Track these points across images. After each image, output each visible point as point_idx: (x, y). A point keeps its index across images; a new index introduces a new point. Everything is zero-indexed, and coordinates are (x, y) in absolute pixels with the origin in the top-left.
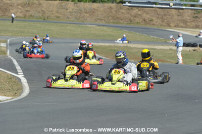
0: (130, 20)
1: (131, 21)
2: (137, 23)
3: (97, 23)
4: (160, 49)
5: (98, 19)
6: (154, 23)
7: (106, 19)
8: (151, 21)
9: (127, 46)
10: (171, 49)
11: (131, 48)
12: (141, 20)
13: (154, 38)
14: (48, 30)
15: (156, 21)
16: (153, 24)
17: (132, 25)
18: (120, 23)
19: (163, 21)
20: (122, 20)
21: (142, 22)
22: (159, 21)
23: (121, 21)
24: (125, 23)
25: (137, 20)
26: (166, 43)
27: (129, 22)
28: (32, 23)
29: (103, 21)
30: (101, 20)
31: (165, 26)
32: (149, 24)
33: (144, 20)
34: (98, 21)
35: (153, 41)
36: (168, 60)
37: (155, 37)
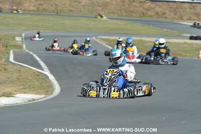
0: (143, 13)
1: (144, 15)
2: (150, 16)
3: (110, 16)
4: (175, 43)
5: (111, 12)
6: (167, 16)
7: (119, 13)
8: (163, 14)
9: (141, 40)
10: (185, 43)
11: (145, 42)
12: (154, 13)
13: (167, 32)
14: (62, 24)
15: (169, 14)
16: (166, 18)
17: (145, 19)
18: (133, 16)
19: (176, 14)
20: (135, 13)
21: (154, 15)
22: (172, 14)
23: (135, 15)
24: (138, 16)
25: (150, 13)
26: (179, 36)
27: (142, 15)
28: (45, 17)
29: (116, 14)
30: (114, 13)
31: (178, 19)
32: (162, 17)
33: (157, 13)
34: (111, 14)
35: (166, 35)
36: (184, 54)
37: (169, 30)
